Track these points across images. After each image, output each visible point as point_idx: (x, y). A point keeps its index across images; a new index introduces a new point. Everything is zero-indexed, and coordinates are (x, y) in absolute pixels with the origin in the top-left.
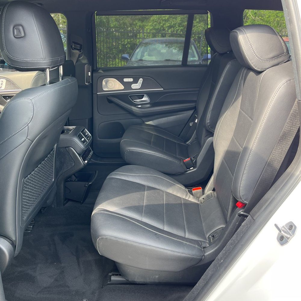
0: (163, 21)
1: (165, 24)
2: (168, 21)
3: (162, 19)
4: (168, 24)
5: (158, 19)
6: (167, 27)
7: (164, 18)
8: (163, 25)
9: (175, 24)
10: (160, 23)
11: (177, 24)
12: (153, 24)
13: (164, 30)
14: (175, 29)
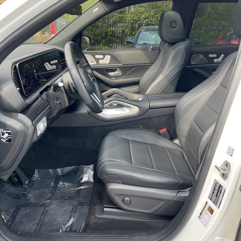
0: (139, 13)
1: (141, 16)
2: (144, 14)
3: (139, 12)
4: (143, 16)
5: (136, 12)
6: (143, 18)
7: (141, 11)
8: (140, 16)
9: (149, 16)
10: (137, 15)
11: (151, 16)
12: (131, 16)
13: (140, 20)
14: (150, 20)
